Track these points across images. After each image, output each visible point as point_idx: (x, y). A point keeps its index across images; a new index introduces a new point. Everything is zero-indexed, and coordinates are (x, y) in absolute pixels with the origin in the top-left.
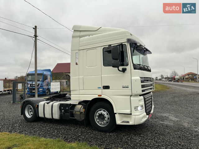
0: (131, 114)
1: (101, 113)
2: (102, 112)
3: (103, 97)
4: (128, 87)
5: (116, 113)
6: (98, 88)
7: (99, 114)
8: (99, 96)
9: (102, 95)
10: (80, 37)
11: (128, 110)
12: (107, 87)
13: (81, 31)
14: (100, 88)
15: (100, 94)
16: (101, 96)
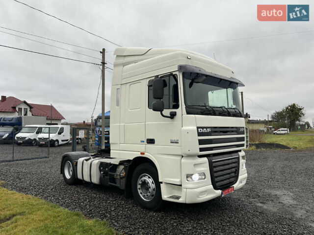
0: (181, 185)
1: (145, 180)
2: (146, 178)
3: (147, 155)
4: (178, 143)
5: (162, 183)
6: (141, 142)
7: (142, 181)
8: (142, 153)
9: (146, 153)
10: (124, 65)
11: (177, 178)
12: (151, 141)
13: (125, 56)
14: (143, 142)
15: (143, 151)
16: (143, 154)
